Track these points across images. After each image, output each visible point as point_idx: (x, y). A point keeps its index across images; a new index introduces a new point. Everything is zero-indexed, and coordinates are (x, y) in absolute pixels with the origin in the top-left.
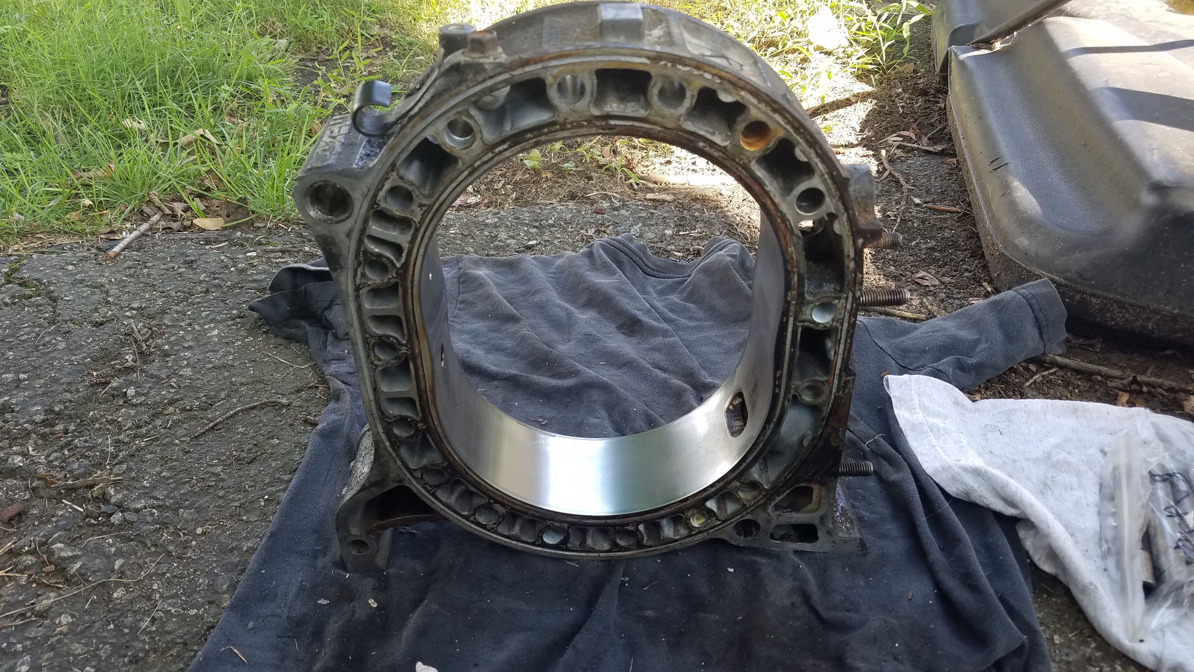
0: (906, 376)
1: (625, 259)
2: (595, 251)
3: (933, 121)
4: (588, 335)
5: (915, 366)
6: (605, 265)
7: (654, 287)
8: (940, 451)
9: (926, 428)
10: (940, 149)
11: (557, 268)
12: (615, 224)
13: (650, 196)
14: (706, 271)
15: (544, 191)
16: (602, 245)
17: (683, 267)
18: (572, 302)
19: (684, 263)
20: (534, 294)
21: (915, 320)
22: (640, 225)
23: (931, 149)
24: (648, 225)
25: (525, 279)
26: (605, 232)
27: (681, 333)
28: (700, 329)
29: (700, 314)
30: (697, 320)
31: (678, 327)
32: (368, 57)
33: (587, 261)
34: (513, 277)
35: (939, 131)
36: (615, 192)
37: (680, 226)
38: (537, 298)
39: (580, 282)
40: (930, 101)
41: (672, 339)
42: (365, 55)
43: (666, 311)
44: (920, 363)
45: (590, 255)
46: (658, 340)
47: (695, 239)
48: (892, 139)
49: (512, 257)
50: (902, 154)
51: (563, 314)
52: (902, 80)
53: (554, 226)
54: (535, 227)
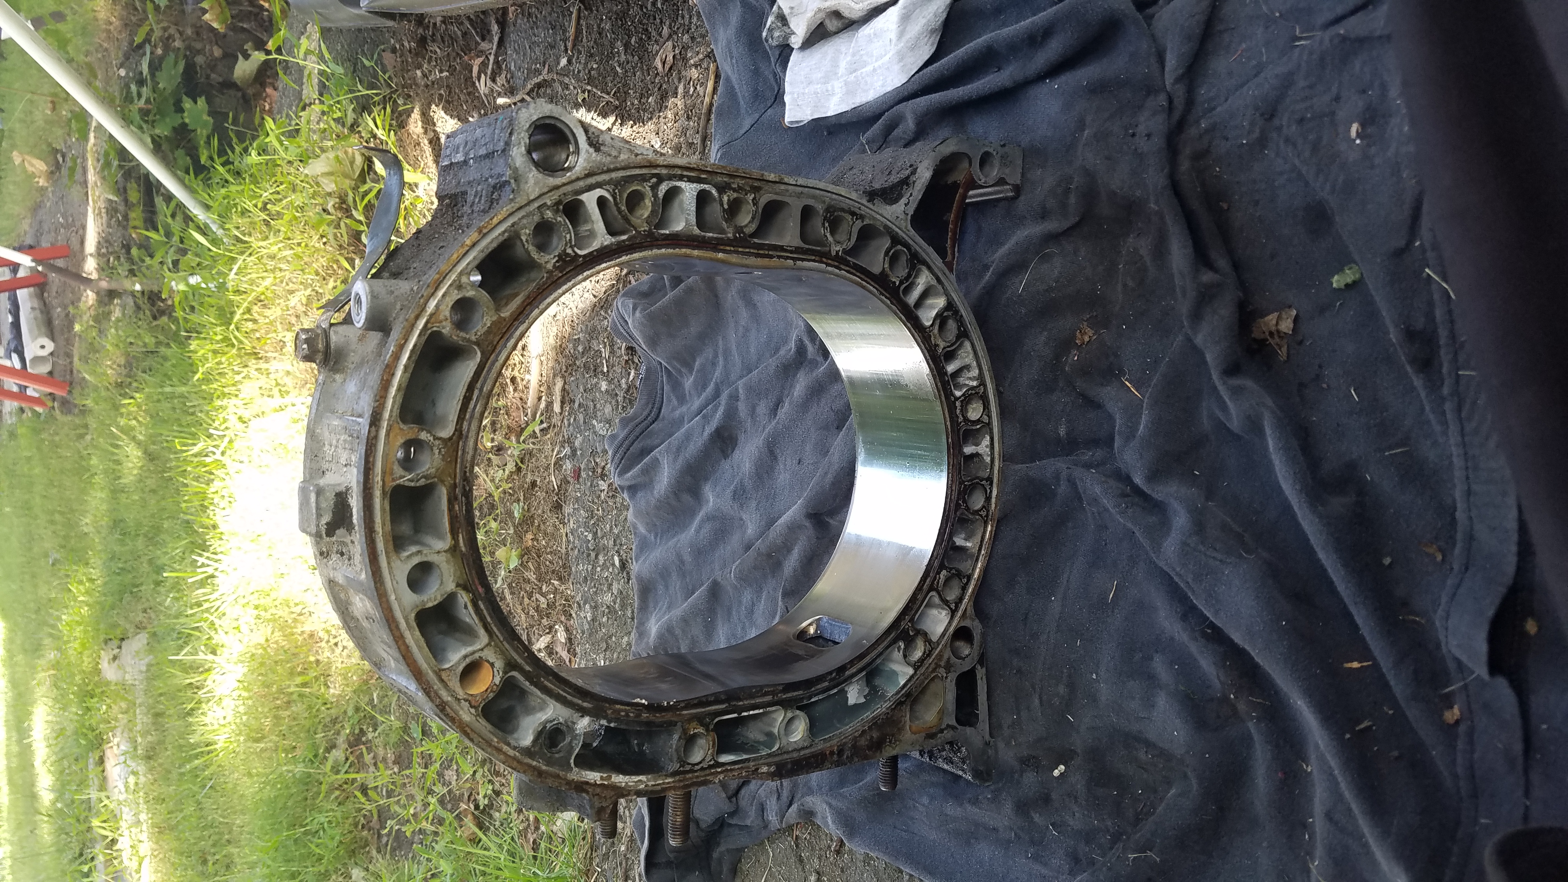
0: (787, 98)
1: (637, 446)
2: (628, 483)
3: (459, 33)
4: (734, 495)
5: (774, 83)
6: (646, 471)
7: (674, 410)
8: (880, 63)
9: (852, 78)
10: (496, 27)
11: (650, 532)
12: (594, 453)
13: (557, 408)
14: (653, 342)
15: (551, 544)
16: (621, 474)
17: (648, 370)
18: (693, 513)
19: (643, 369)
20: (682, 562)
21: (717, 77)
22: (595, 422)
23: (496, 39)
24: (595, 412)
25: (664, 573)
26: (603, 468)
27: (733, 377)
28: (727, 353)
29: (708, 352)
30: (716, 356)
31: (726, 381)
32: (375, 764)
33: (639, 495)
34: (661, 588)
35: (472, 25)
36: (552, 452)
37: (596, 371)
38: (687, 558)
39: (669, 504)
40: (434, 34)
41: (741, 391)
42: (372, 769)
43: (704, 395)
44: (771, 77)
45: (633, 489)
46: (742, 408)
47: (612, 352)
48: (483, 86)
49: (635, 589)
50: (503, 76)
51: (708, 527)
52: (404, 68)
53: (595, 534)
54: (597, 556)
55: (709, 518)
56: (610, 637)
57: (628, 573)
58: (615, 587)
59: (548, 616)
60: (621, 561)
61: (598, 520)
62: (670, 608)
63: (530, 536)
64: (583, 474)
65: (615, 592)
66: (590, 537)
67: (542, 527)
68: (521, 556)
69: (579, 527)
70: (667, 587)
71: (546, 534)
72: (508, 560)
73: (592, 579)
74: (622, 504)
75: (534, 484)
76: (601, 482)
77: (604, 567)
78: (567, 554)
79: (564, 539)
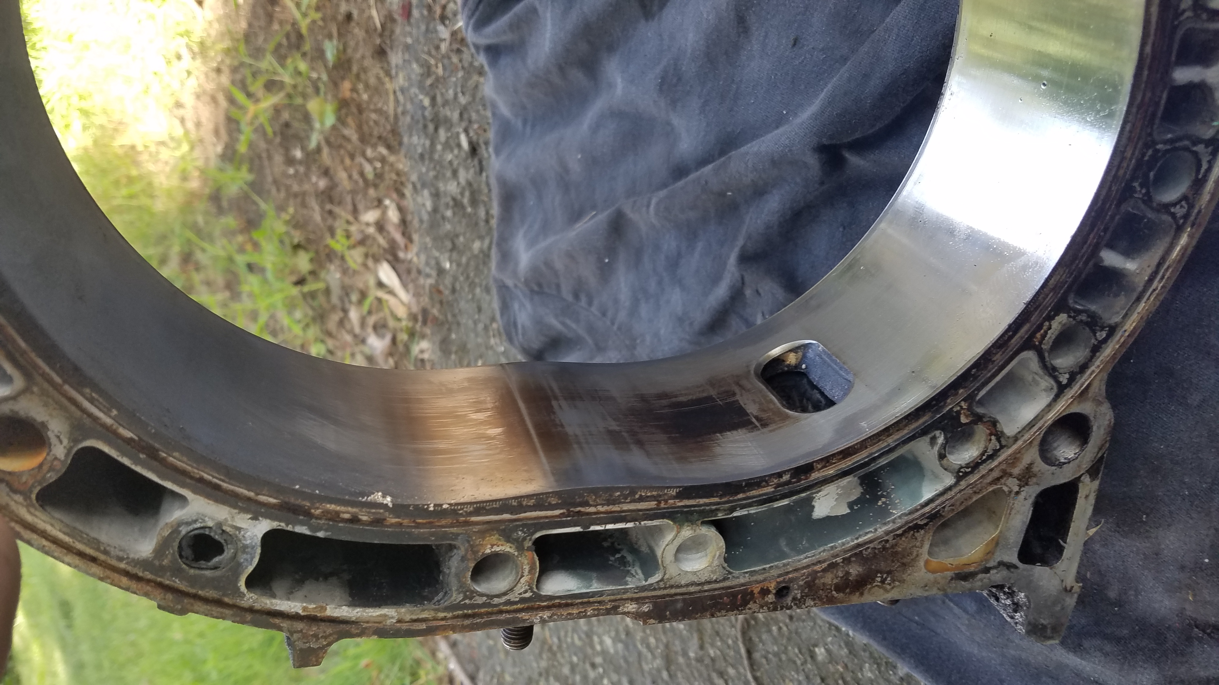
15: (375, 100)
20: (566, 170)
34: (531, 201)
53: (433, 99)
54: (436, 129)
55: (617, 114)
56: (457, 236)
57: (480, 162)
58: (463, 175)
59: (376, 186)
60: (471, 143)
61: (437, 79)
62: (546, 228)
63: (346, 85)
64: (416, 13)
65: (462, 181)
66: (427, 102)
67: (363, 76)
68: (338, 110)
69: (411, 85)
70: (540, 197)
71: (367, 86)
72: (322, 115)
73: (431, 159)
74: (471, 64)
75: (349, 17)
76: (441, 28)
77: (447, 146)
78: (396, 116)
79: (392, 97)
